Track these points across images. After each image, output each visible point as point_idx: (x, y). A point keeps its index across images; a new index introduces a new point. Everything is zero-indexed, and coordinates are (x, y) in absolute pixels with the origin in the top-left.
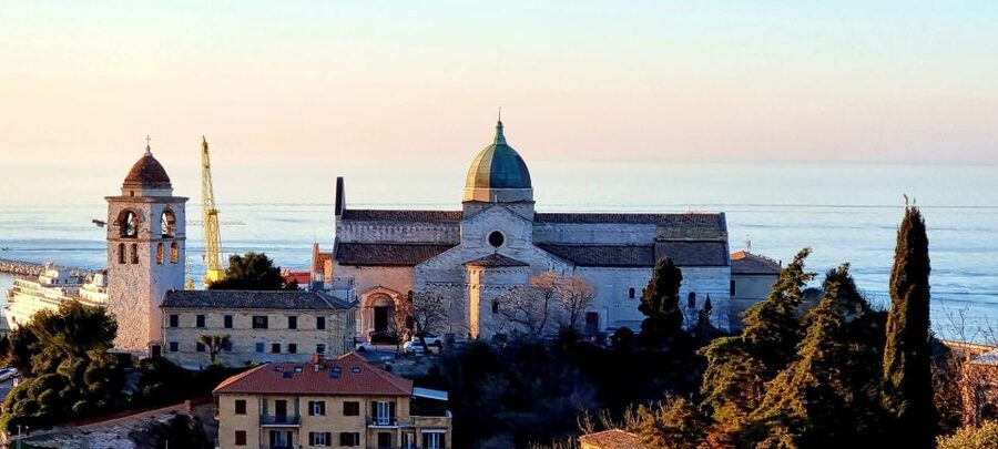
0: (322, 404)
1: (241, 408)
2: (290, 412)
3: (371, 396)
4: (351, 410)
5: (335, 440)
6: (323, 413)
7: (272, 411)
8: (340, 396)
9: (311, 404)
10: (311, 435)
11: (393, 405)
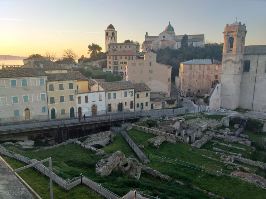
0: (122, 57)
1: (110, 58)
2: (117, 58)
3: (129, 56)
4: (126, 58)
5: (124, 63)
6: (122, 58)
7: (115, 58)
8: (124, 55)
9: (120, 57)
10: (120, 62)
11: (133, 57)
